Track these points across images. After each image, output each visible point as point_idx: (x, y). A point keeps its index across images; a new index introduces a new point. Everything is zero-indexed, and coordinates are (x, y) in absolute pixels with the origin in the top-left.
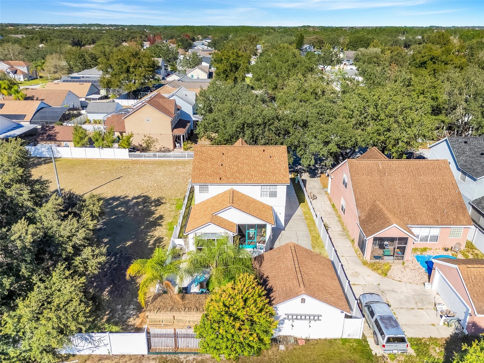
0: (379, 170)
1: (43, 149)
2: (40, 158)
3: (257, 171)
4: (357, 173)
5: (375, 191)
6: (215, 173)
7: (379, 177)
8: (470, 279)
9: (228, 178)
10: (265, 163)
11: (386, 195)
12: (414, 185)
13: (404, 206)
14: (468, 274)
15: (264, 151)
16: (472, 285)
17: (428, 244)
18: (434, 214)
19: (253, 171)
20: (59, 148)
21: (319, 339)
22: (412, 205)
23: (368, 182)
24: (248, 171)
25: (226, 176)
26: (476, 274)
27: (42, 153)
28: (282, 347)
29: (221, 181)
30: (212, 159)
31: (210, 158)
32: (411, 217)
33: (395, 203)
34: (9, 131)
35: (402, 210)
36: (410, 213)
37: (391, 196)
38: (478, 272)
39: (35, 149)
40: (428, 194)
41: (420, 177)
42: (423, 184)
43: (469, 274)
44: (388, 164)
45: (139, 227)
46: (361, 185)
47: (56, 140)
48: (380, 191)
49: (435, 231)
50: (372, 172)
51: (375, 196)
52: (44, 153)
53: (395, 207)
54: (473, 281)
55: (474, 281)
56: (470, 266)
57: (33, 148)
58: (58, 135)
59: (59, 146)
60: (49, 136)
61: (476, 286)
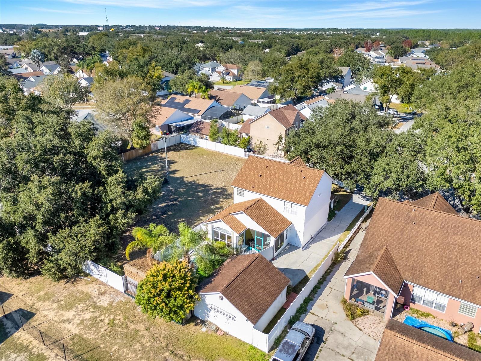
0: (408, 217)
1: (191, 138)
2: (188, 144)
3: (286, 188)
4: (381, 214)
5: (390, 236)
6: (252, 181)
7: (404, 224)
8: (388, 346)
9: (260, 188)
10: (296, 182)
11: (400, 244)
12: (441, 243)
13: (414, 260)
14: (389, 341)
15: (301, 171)
16: (385, 352)
17: (432, 310)
18: (445, 279)
19: (283, 187)
20: (200, 140)
21: (236, 338)
22: (424, 262)
23: (388, 225)
24: (279, 185)
25: (259, 186)
26: (398, 344)
27: (190, 141)
28: (204, 329)
29: (253, 188)
30: (256, 169)
31: (255, 168)
32: (414, 274)
33: (405, 254)
34: (182, 121)
35: (408, 264)
36: (416, 270)
37: (405, 246)
38: (403, 344)
39: (187, 137)
40: (452, 257)
41: (454, 237)
42: (453, 244)
43: (391, 341)
44: (423, 213)
45: (198, 211)
46: (379, 226)
47: (201, 134)
48: (396, 238)
49: (444, 300)
50: (399, 217)
51: (387, 241)
52: (191, 142)
53: (403, 258)
54: (389, 350)
55: (391, 350)
56: (398, 335)
57: (185, 136)
58: (203, 130)
59: (202, 138)
60: (198, 129)
61: (388, 355)
